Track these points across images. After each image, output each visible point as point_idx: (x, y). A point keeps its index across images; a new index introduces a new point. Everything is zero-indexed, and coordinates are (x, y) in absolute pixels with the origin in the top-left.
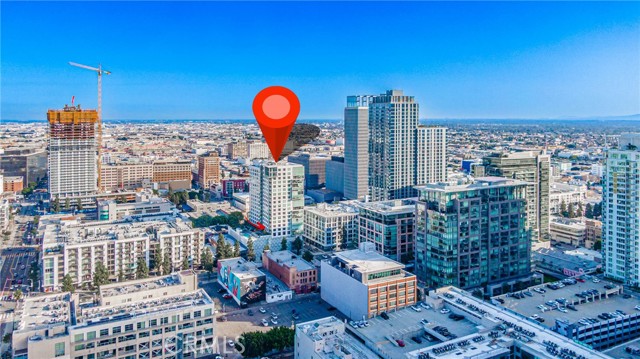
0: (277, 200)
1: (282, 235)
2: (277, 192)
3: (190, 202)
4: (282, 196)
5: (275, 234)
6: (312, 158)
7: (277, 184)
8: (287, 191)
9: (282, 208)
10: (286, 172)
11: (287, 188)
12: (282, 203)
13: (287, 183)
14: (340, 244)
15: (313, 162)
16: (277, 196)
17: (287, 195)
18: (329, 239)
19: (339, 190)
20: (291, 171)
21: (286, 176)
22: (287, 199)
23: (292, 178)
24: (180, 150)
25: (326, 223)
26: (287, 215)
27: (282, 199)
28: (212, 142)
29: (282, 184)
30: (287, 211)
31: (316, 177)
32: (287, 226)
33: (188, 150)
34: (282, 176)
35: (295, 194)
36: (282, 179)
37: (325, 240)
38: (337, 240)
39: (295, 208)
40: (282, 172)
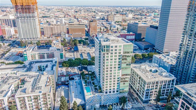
0: (109, 69)
1: (112, 93)
2: (109, 64)
4: (113, 66)
5: (106, 93)
6: (139, 25)
7: (110, 58)
8: (117, 63)
9: (113, 75)
10: (118, 48)
11: (117, 60)
12: (113, 72)
13: (118, 57)
14: (155, 98)
15: (140, 27)
16: (109, 67)
17: (117, 66)
18: (147, 95)
19: (153, 43)
20: (122, 48)
21: (118, 52)
22: (117, 69)
23: (122, 53)
24: (91, 17)
25: (146, 86)
26: (116, 80)
27: (113, 69)
29: (113, 58)
30: (116, 77)
31: (140, 34)
32: (116, 88)
33: (94, 17)
34: (114, 52)
35: (124, 65)
36: (114, 55)
37: (144, 96)
38: (153, 96)
39: (123, 75)
40: (114, 48)
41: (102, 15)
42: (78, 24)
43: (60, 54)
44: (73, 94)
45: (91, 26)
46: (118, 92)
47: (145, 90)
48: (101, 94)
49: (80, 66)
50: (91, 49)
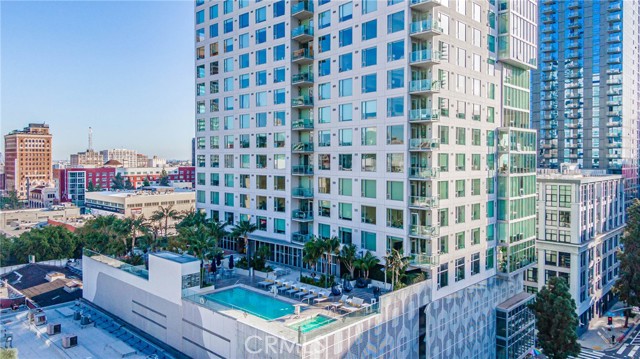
45: (18, 152)
46: (492, 272)
47: (575, 239)
48: (415, 297)
49: (15, 268)
50: (53, 210)
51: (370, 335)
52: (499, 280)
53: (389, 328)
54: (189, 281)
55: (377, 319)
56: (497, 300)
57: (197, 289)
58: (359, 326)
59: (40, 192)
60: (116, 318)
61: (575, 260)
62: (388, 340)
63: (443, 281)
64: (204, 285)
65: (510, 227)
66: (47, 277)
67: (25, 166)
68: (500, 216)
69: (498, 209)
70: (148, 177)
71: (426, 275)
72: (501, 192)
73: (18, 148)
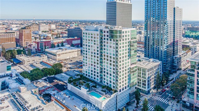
0: (122, 59)
1: (124, 90)
2: (122, 53)
3: (18, 57)
7: (122, 45)
9: (124, 66)
10: (127, 34)
12: (124, 62)
13: (128, 44)
16: (122, 56)
17: (127, 54)
21: (127, 37)
23: (130, 39)
24: (5, 29)
26: (127, 71)
28: (18, 25)
30: (127, 68)
32: (127, 82)
33: (8, 28)
36: (125, 41)
41: (17, 27)
42: (5, 33)
43: (7, 67)
44: (77, 108)
45: (23, 34)
46: (129, 88)
47: (147, 78)
48: (116, 94)
49: (46, 77)
50: (41, 57)
51: (110, 100)
52: (130, 89)
53: (112, 99)
54: (87, 92)
55: (111, 98)
56: (130, 91)
57: (88, 92)
58: (109, 99)
59: (31, 46)
60: (75, 94)
61: (147, 81)
62: (112, 100)
63: (120, 91)
64: (89, 91)
65: (132, 81)
66: (54, 81)
67: (25, 38)
68: (130, 80)
69: (130, 79)
70: (58, 43)
71: (118, 91)
72: (130, 76)
73: (23, 33)
